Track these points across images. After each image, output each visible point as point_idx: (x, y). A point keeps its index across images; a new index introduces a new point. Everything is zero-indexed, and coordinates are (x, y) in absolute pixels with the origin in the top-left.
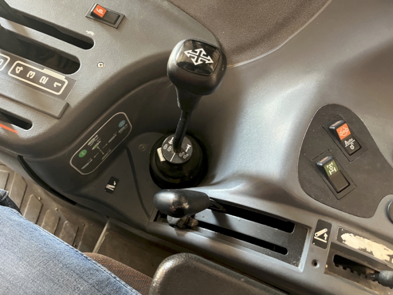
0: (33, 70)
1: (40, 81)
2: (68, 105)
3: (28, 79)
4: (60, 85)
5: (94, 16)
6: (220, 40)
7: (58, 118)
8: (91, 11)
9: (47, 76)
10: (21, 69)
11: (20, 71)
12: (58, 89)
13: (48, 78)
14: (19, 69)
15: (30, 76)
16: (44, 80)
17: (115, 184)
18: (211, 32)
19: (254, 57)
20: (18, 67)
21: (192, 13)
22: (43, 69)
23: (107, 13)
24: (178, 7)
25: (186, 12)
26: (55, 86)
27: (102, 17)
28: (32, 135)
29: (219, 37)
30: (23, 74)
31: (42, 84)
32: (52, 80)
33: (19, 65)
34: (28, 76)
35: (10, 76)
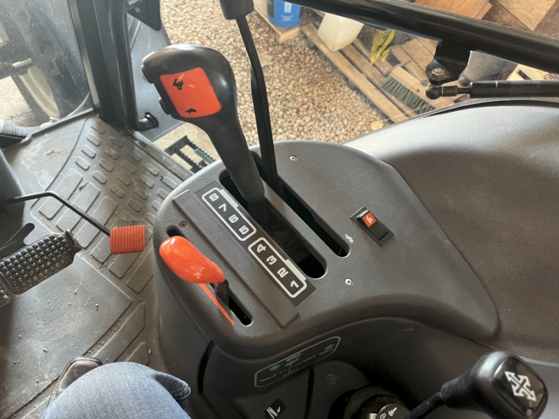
0: (276, 256)
1: (279, 272)
2: (297, 316)
3: (267, 264)
4: (297, 286)
5: (361, 222)
6: (502, 317)
7: (282, 327)
8: (361, 215)
9: (288, 269)
10: (264, 248)
11: (261, 250)
12: (293, 290)
13: (287, 273)
14: (261, 248)
15: (270, 261)
16: (283, 273)
17: (279, 411)
18: (492, 300)
19: (540, 360)
20: (261, 245)
21: (476, 267)
22: (286, 259)
23: (377, 224)
24: (460, 253)
25: (468, 263)
26: (292, 285)
27: (369, 226)
28: (247, 335)
29: (500, 311)
30: (264, 255)
31: (278, 276)
32: (291, 276)
33: (262, 242)
34: (268, 260)
35: (249, 252)
